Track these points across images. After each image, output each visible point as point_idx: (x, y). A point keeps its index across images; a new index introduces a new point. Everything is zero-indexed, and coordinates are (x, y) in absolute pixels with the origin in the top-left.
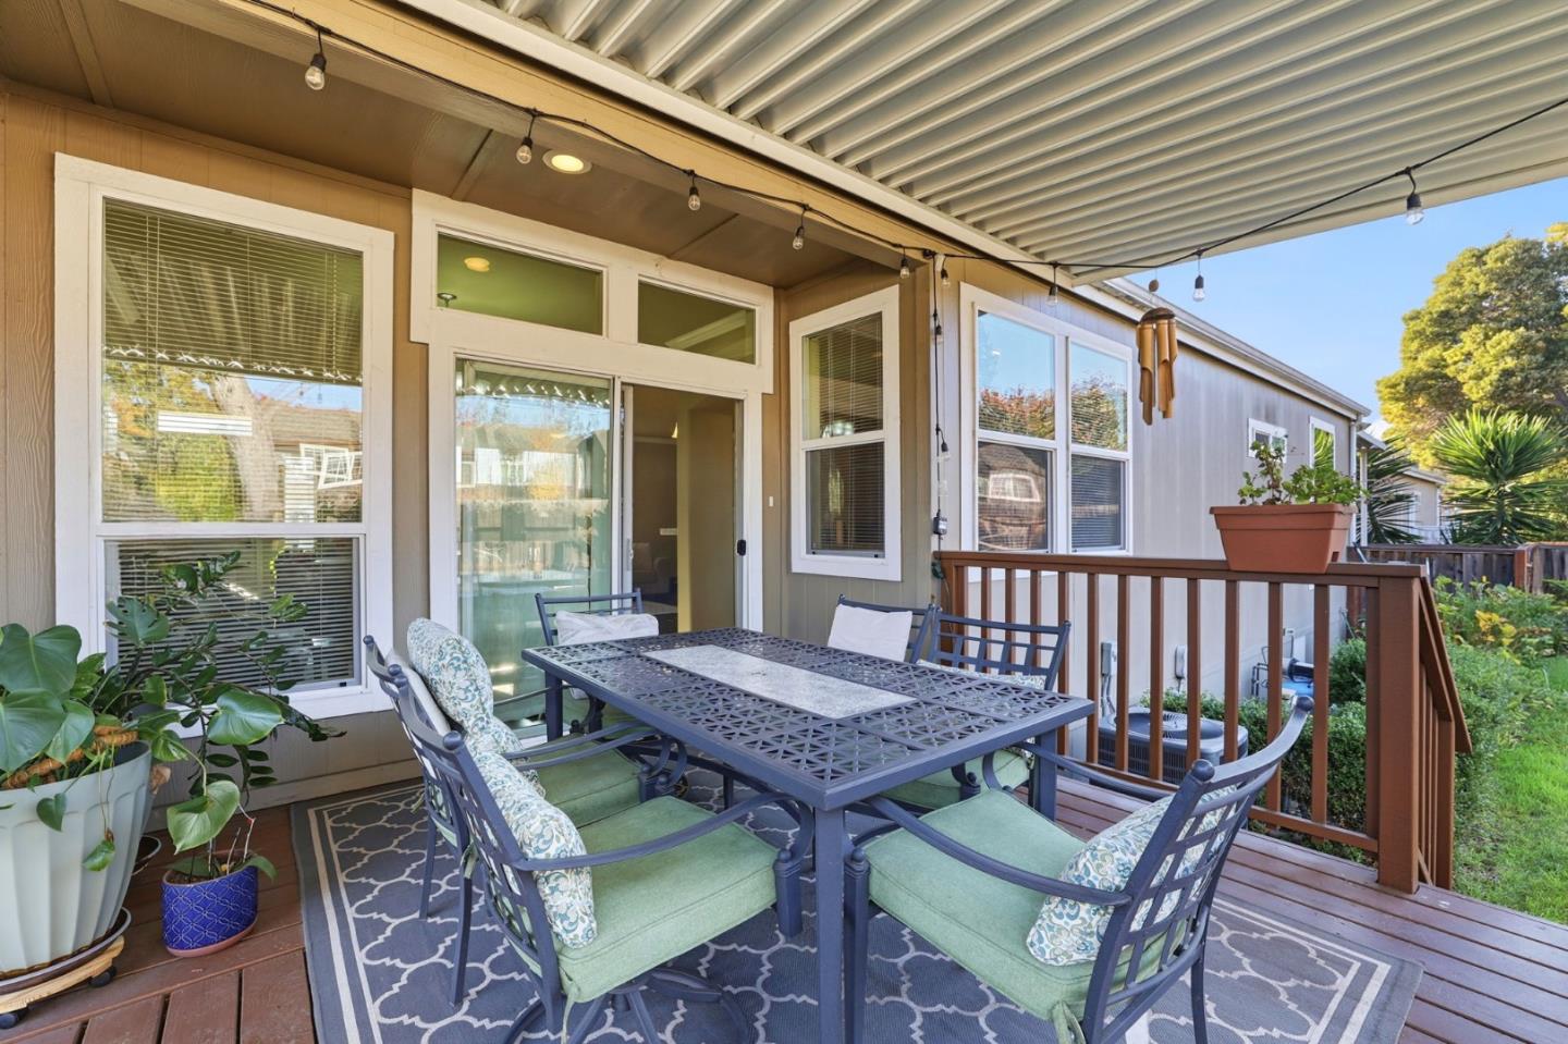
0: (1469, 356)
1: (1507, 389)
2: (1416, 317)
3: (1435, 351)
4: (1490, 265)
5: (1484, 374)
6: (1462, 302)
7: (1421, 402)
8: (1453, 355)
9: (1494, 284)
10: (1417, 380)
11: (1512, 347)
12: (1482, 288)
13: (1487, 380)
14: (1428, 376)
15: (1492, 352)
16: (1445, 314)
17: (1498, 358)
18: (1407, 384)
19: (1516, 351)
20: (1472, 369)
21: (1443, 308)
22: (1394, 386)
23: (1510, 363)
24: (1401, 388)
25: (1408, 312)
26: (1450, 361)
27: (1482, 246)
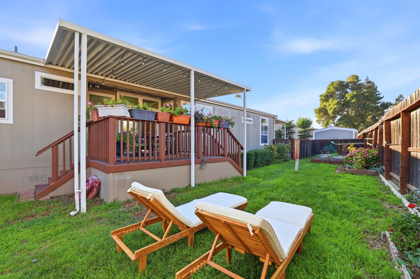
0: (330, 105)
1: (335, 112)
2: (321, 96)
3: (325, 103)
4: (334, 86)
5: (332, 108)
6: (330, 93)
7: (321, 114)
8: (327, 104)
9: (335, 90)
10: (321, 109)
11: (336, 103)
12: (333, 91)
13: (332, 110)
14: (323, 108)
15: (333, 104)
16: (327, 95)
17: (334, 105)
18: (319, 110)
19: (337, 104)
20: (330, 107)
21: (326, 94)
22: (317, 111)
23: (336, 106)
24: (318, 111)
25: (320, 95)
26: (327, 106)
27: (334, 81)
